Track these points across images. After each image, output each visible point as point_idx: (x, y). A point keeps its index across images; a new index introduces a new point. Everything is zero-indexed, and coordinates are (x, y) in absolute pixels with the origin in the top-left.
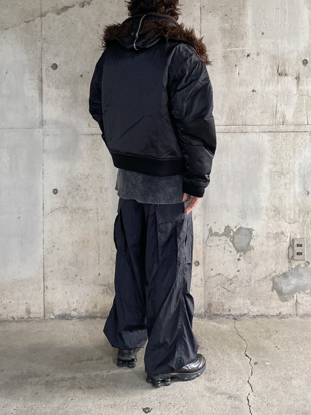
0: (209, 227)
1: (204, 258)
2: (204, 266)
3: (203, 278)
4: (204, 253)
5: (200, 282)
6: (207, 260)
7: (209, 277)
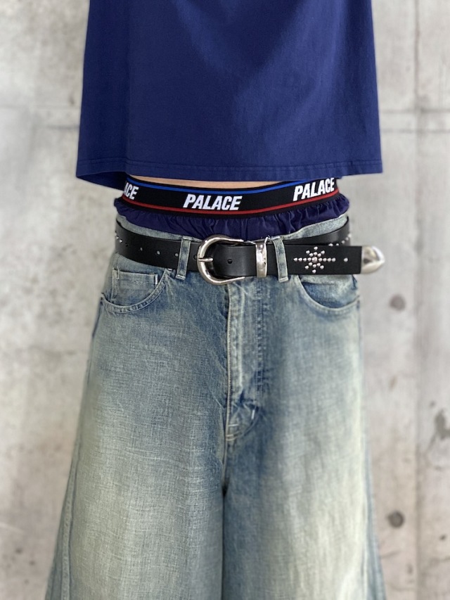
0: (435, 411)
1: (419, 503)
2: (418, 526)
3: (414, 564)
4: (418, 487)
5: (404, 577)
6: (429, 510)
7: (435, 561)
